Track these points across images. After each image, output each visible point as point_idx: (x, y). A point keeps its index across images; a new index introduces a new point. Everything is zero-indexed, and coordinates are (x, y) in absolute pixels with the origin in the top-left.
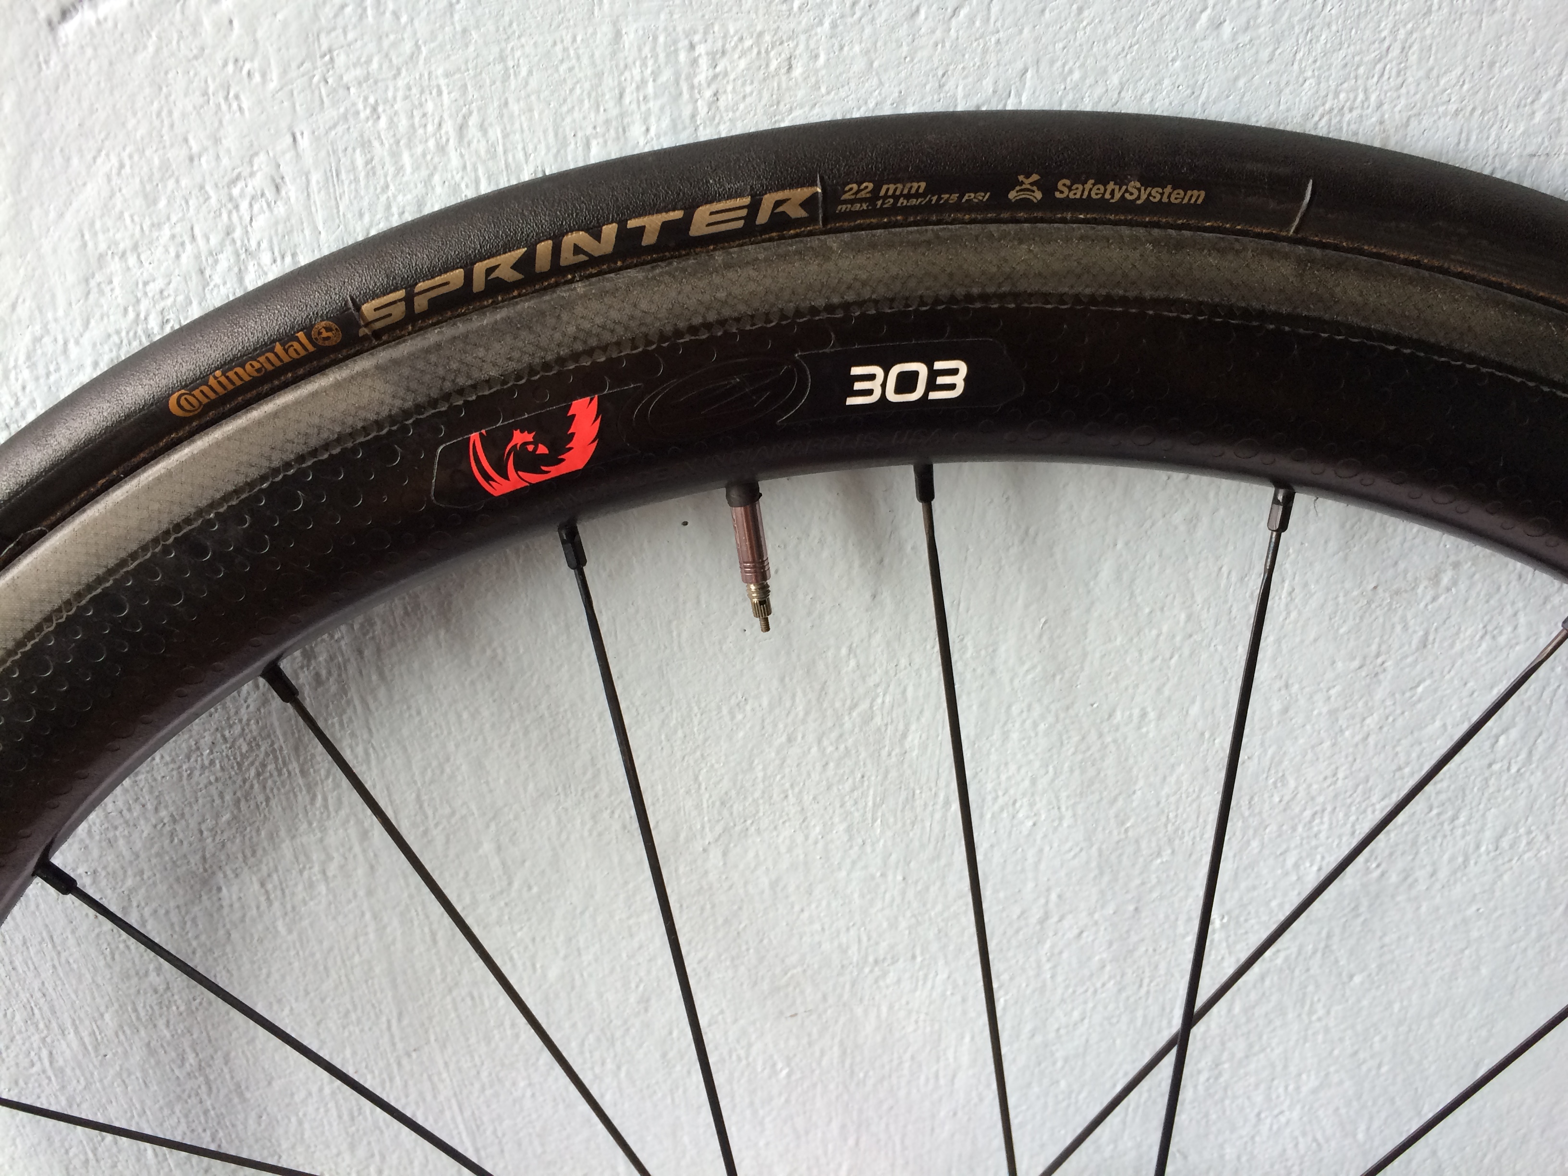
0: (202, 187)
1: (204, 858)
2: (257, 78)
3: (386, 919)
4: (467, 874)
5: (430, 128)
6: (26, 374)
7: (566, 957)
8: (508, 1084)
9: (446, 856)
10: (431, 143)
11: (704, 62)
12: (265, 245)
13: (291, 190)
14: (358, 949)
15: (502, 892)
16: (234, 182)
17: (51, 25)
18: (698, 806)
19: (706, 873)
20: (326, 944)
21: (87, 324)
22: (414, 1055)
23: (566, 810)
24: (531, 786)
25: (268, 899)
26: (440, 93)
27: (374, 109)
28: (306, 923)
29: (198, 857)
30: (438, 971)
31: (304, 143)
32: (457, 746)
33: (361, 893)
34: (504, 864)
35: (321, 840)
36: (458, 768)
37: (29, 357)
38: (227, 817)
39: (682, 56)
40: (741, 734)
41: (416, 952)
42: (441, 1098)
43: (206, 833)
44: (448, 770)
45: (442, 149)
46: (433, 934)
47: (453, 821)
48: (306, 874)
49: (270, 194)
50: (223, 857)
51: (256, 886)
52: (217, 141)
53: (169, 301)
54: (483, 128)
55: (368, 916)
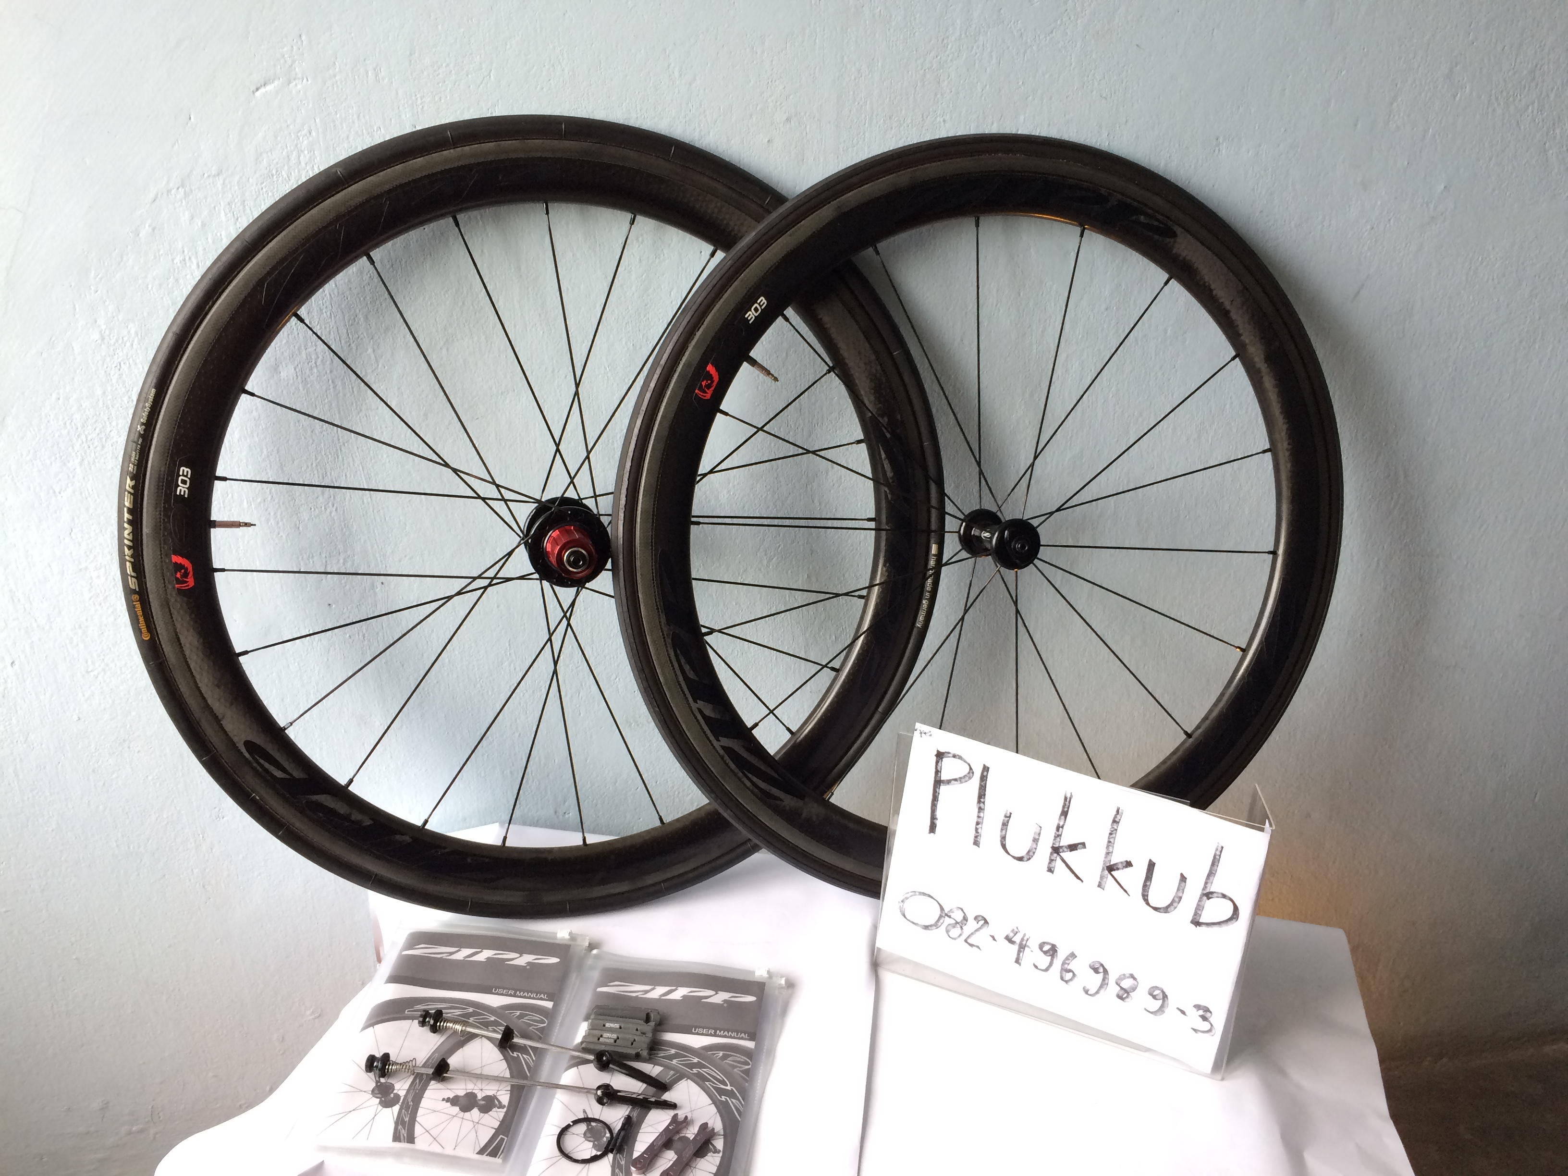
0: (290, 133)
1: (276, 359)
2: (306, 105)
3: (336, 383)
4: (363, 362)
5: (350, 117)
6: (236, 187)
7: (398, 396)
8: (380, 457)
9: (356, 355)
10: (351, 121)
11: (419, 99)
12: (306, 149)
13: (314, 134)
14: (327, 396)
15: (375, 369)
16: (298, 132)
17: (254, 92)
18: (437, 331)
19: (442, 358)
20: (316, 394)
21: (255, 172)
22: (346, 444)
23: (395, 334)
24: (383, 325)
25: (297, 375)
26: (353, 108)
27: (336, 112)
28: (309, 385)
29: (274, 358)
30: (354, 404)
31: (318, 120)
32: (359, 311)
33: (328, 372)
34: (376, 357)
35: (315, 350)
36: (360, 319)
37: (238, 183)
38: (284, 341)
39: (414, 98)
40: (448, 303)
41: (347, 396)
42: (356, 465)
43: (277, 349)
44: (356, 320)
45: (353, 122)
46: (353, 388)
47: (359, 340)
48: (310, 364)
49: (308, 135)
50: (282, 358)
51: (293, 370)
52: (295, 121)
53: (279, 165)
54: (364, 116)
55: (330, 381)
